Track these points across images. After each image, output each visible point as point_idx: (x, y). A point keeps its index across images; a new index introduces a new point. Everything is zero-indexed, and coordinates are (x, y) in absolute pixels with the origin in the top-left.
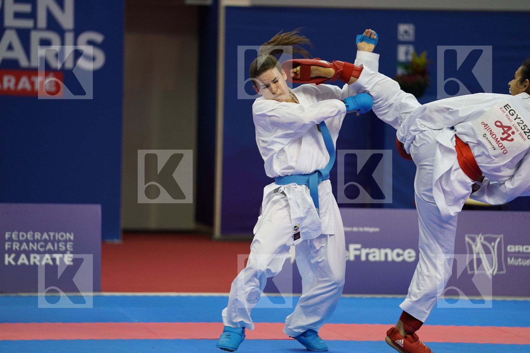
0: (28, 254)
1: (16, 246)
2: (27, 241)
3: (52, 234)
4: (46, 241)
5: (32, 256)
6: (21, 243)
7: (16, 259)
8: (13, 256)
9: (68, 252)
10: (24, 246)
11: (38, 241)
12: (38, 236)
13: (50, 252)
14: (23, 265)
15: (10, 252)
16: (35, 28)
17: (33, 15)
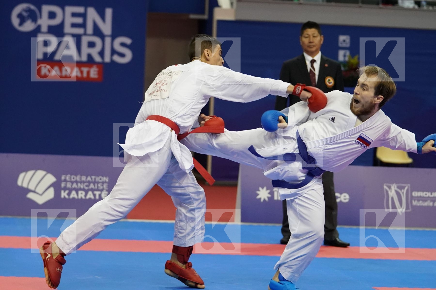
0: (77, 190)
1: (69, 185)
2: (77, 182)
3: (93, 177)
4: (89, 182)
5: (80, 192)
6: (72, 183)
7: (69, 194)
8: (67, 192)
9: (105, 190)
10: (75, 185)
11: (84, 182)
12: (84, 178)
13: (93, 190)
14: (74, 198)
15: (65, 189)
16: (85, 34)
17: (83, 25)
